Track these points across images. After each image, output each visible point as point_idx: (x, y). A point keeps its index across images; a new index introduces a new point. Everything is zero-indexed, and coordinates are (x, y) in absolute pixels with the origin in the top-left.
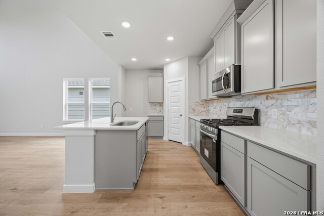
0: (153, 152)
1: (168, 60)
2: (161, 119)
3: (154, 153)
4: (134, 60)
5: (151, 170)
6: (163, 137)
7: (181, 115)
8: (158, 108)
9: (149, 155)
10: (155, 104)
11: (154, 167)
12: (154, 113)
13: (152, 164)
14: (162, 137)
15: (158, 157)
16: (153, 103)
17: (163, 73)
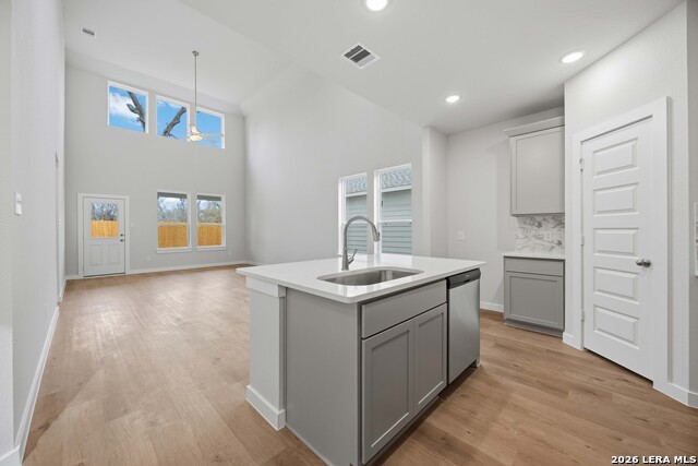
0: (497, 378)
1: (573, 58)
2: (555, 268)
3: (496, 384)
4: (453, 99)
5: (447, 445)
6: (562, 331)
7: (647, 264)
8: (549, 232)
9: (473, 383)
10: (539, 219)
11: (464, 437)
12: (533, 249)
13: (466, 421)
14: (556, 333)
15: (502, 403)
16: (531, 216)
17: (563, 114)
